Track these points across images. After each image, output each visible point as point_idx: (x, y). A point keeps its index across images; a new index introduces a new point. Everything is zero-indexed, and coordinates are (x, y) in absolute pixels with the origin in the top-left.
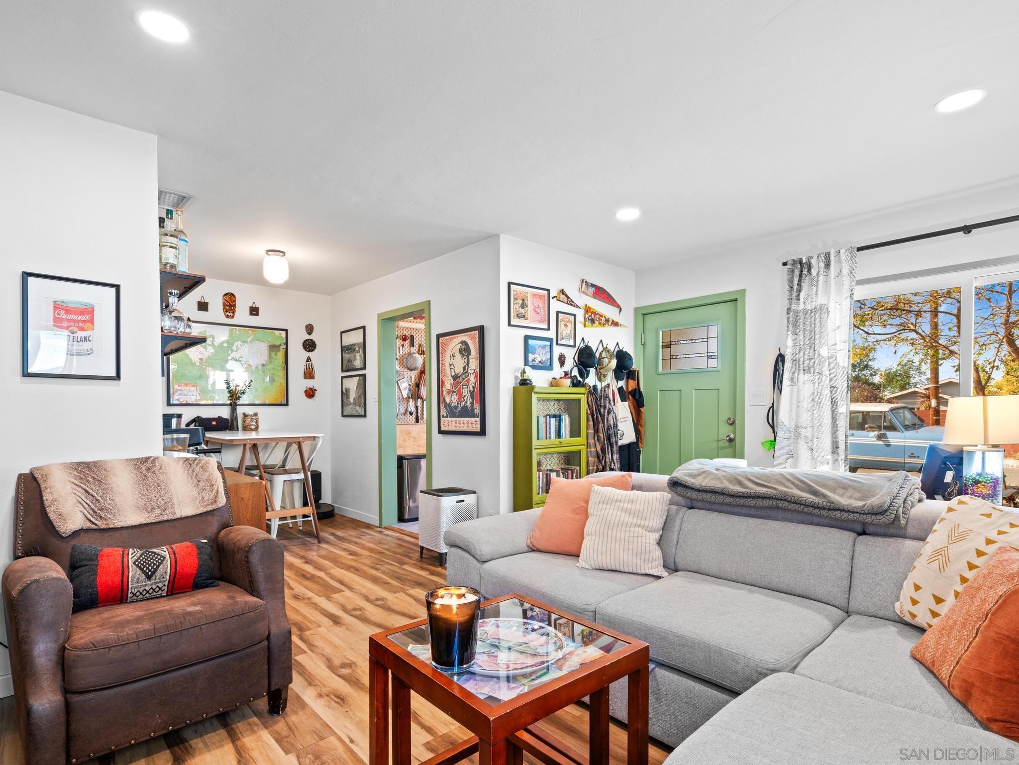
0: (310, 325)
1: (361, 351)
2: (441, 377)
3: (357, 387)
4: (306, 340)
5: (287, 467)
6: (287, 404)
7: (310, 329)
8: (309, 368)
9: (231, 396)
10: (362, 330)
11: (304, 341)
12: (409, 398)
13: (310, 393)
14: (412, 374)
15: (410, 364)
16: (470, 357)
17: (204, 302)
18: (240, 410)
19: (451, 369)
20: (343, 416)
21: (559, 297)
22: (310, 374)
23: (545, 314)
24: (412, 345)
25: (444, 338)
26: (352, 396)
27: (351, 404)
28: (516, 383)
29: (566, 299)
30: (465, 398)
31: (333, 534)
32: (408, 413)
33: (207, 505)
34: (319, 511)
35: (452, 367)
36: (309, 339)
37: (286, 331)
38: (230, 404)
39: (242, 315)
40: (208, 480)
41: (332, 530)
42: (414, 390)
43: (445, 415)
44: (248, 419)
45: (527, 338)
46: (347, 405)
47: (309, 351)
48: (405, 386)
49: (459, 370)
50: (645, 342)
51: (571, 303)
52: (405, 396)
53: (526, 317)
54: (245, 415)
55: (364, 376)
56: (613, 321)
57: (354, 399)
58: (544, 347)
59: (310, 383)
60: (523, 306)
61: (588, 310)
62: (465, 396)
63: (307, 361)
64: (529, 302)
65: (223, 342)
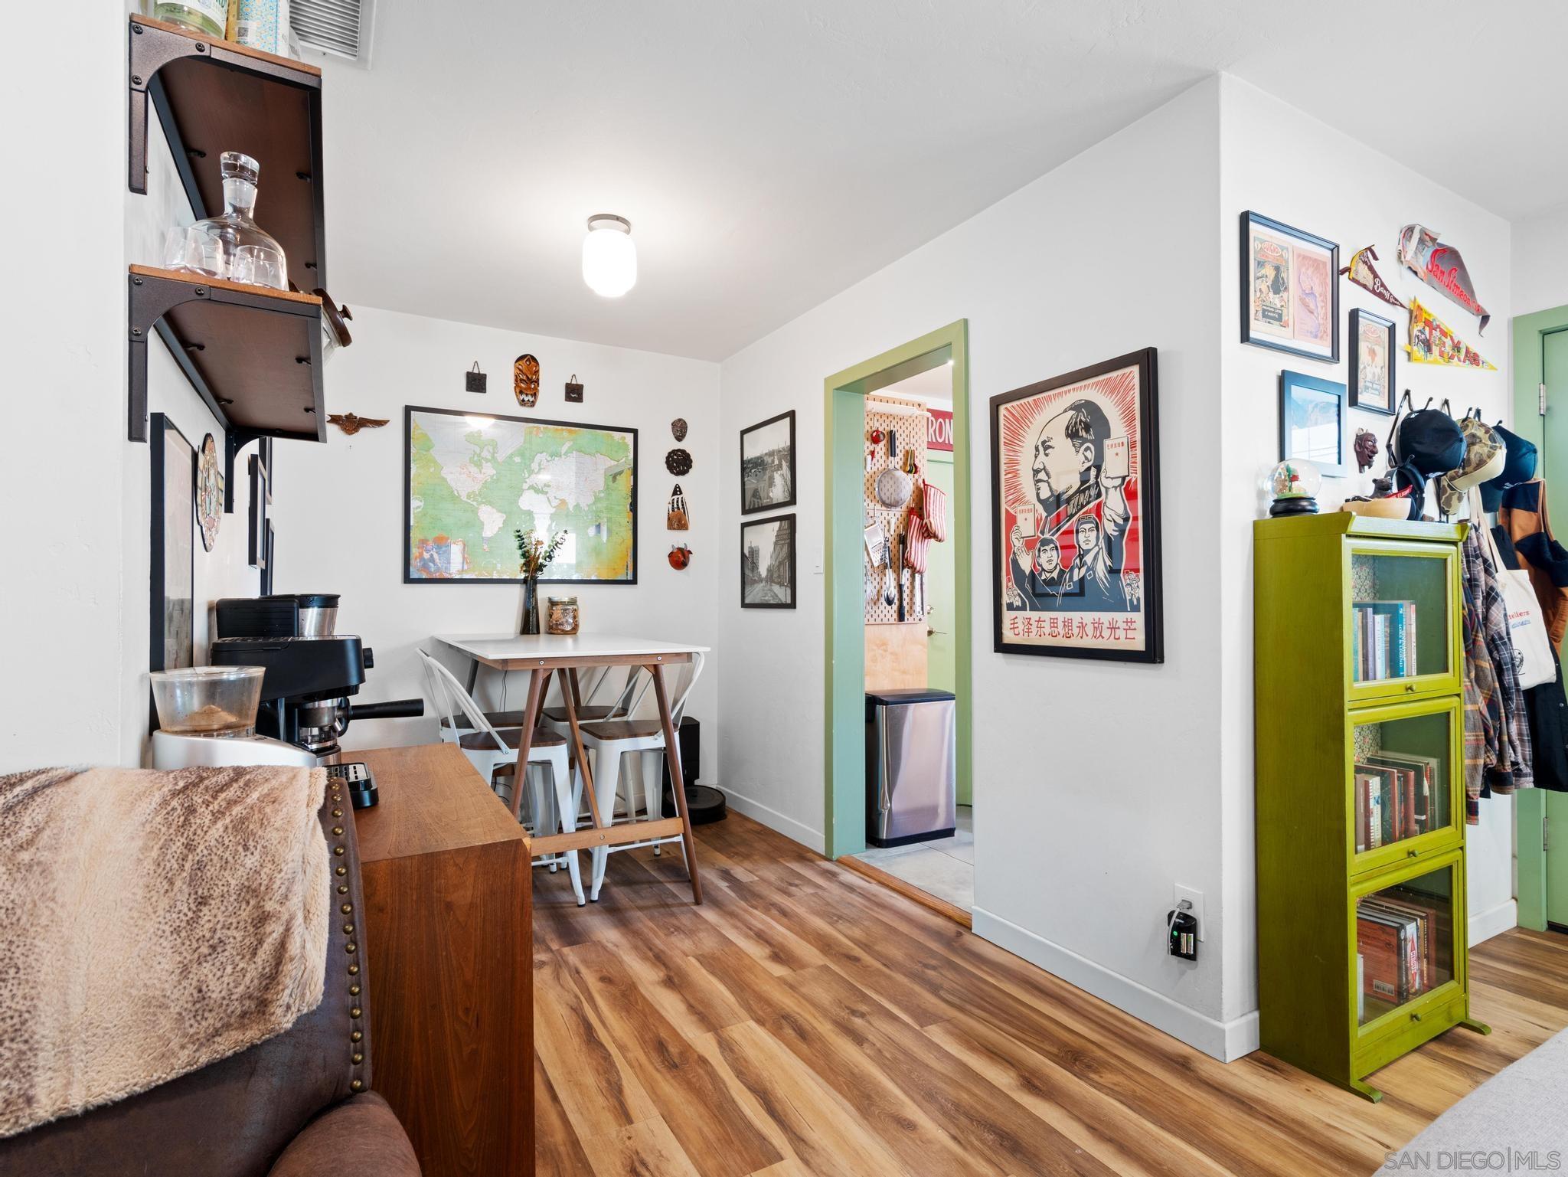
0: (680, 420)
1: (785, 465)
2: (1004, 507)
3: (776, 544)
4: (674, 451)
5: (631, 717)
6: (634, 581)
7: (680, 429)
8: (678, 508)
9: (527, 564)
10: (787, 420)
11: (670, 453)
12: (886, 567)
13: (679, 559)
14: (891, 514)
15: (888, 494)
16: (1107, 442)
17: (479, 374)
18: (543, 593)
19: (1040, 481)
20: (744, 605)
21: (1357, 272)
22: (680, 521)
23: (1326, 314)
24: (892, 451)
25: (1015, 404)
26: (764, 565)
27: (761, 580)
28: (1261, 512)
29: (1369, 280)
30: (1089, 559)
31: (726, 875)
32: (883, 600)
33: (217, 1033)
34: (694, 806)
35: (1042, 476)
36: (679, 450)
37: (635, 432)
38: (525, 581)
39: (551, 402)
40: (251, 892)
41: (724, 861)
42: (895, 551)
43: (1018, 603)
44: (558, 612)
45: (1284, 381)
46: (754, 582)
47: (678, 474)
48: (877, 538)
49: (1066, 480)
50: (1548, 409)
51: (1381, 292)
52: (876, 561)
53: (1285, 318)
54: (553, 603)
55: (791, 519)
56: (1468, 351)
57: (769, 570)
58: (1325, 407)
59: (679, 539)
60: (1278, 286)
61: (1415, 314)
62: (1089, 551)
63: (675, 493)
64: (1291, 277)
65: (512, 454)
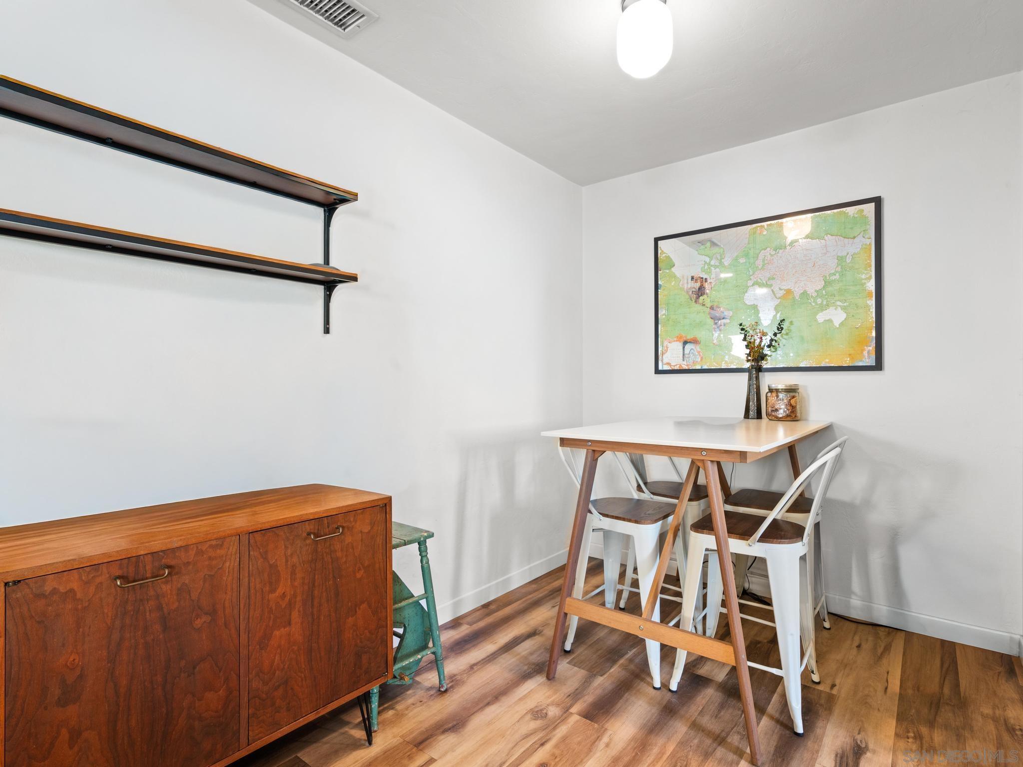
6: (878, 368)
9: (752, 354)
18: (766, 381)
37: (877, 200)
38: (750, 370)
54: (773, 391)
65: (737, 256)
